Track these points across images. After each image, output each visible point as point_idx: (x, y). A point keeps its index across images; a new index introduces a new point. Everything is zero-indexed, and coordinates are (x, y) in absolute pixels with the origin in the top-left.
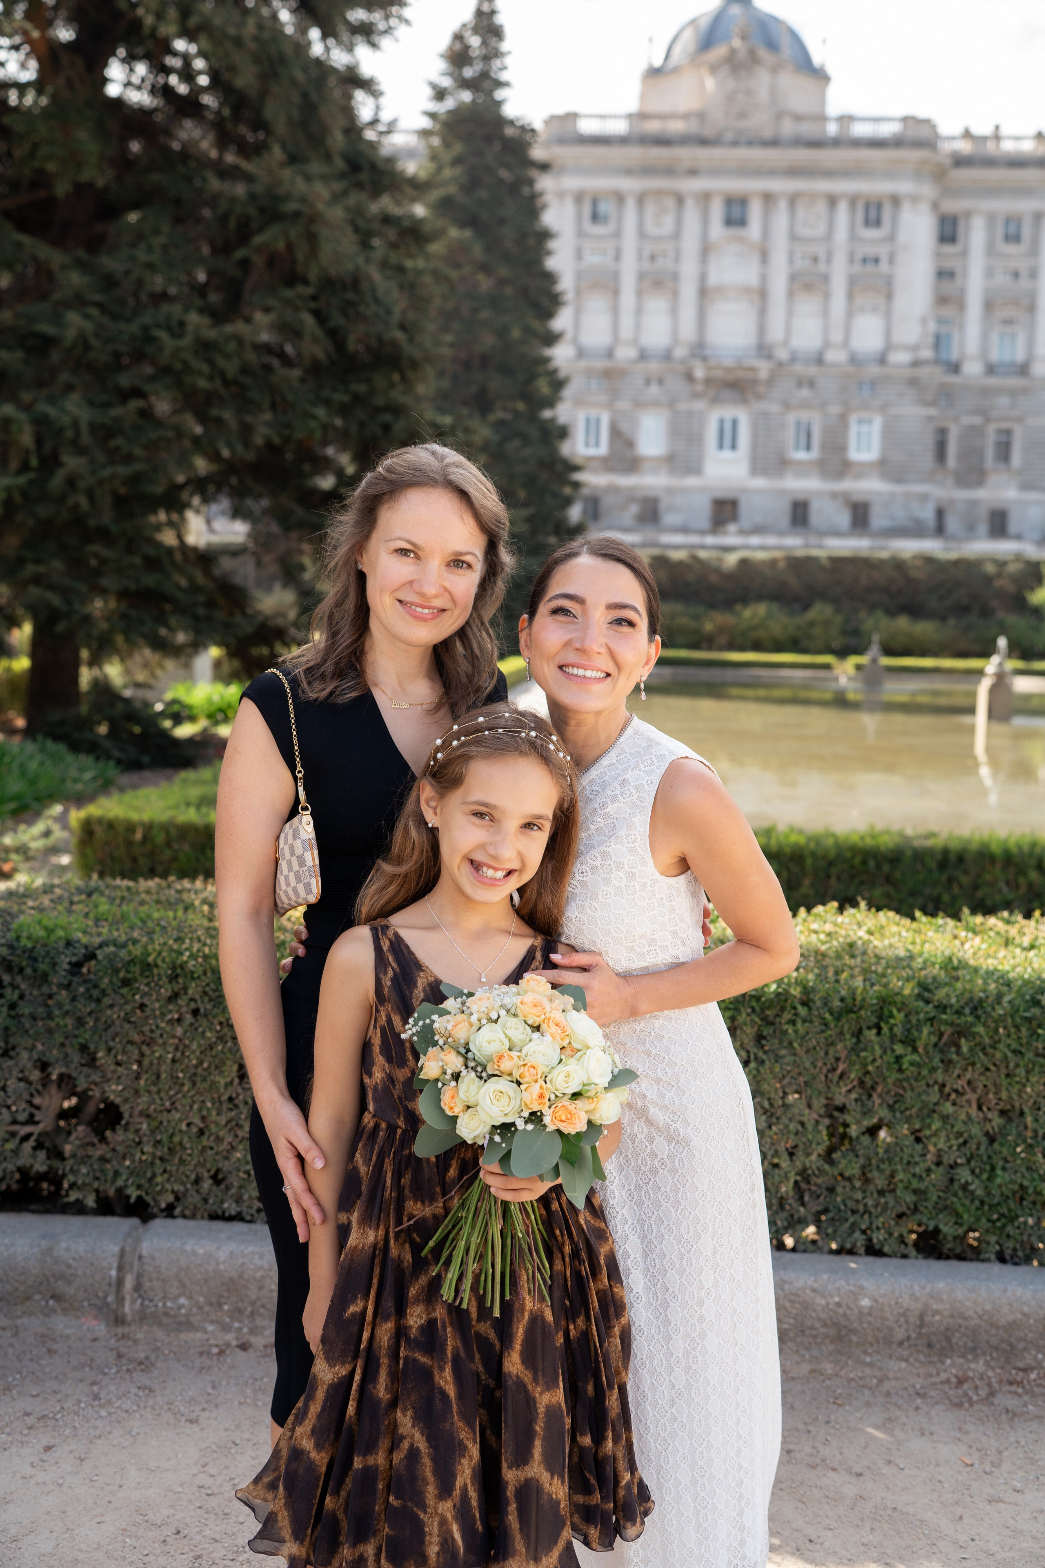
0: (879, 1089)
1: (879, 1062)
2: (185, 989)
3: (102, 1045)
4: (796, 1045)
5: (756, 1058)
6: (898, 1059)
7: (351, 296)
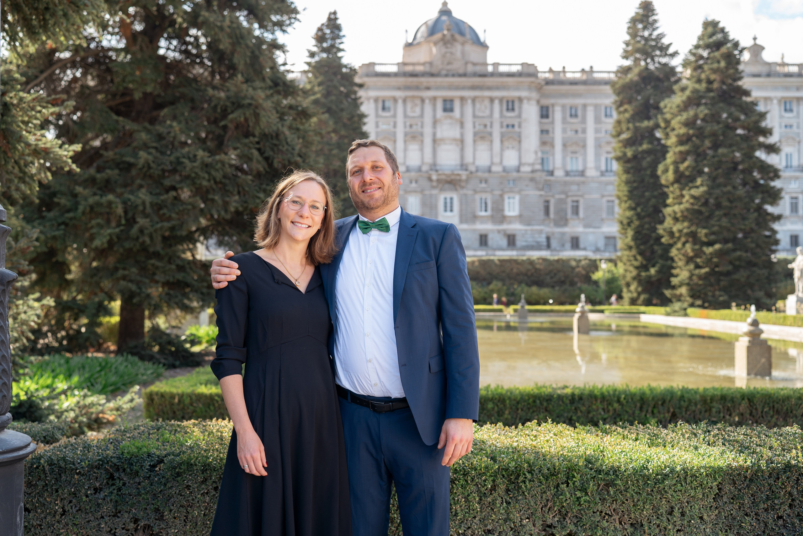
0: (569, 515)
1: (568, 502)
2: (211, 476)
3: (167, 508)
4: (526, 494)
5: (506, 502)
6: (578, 498)
7: (275, 142)
